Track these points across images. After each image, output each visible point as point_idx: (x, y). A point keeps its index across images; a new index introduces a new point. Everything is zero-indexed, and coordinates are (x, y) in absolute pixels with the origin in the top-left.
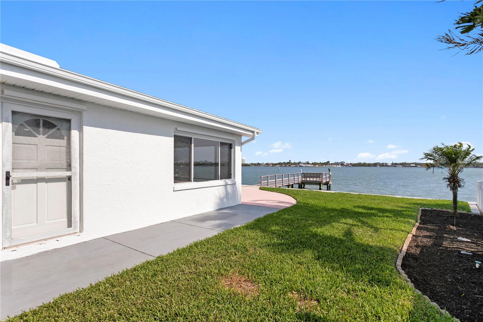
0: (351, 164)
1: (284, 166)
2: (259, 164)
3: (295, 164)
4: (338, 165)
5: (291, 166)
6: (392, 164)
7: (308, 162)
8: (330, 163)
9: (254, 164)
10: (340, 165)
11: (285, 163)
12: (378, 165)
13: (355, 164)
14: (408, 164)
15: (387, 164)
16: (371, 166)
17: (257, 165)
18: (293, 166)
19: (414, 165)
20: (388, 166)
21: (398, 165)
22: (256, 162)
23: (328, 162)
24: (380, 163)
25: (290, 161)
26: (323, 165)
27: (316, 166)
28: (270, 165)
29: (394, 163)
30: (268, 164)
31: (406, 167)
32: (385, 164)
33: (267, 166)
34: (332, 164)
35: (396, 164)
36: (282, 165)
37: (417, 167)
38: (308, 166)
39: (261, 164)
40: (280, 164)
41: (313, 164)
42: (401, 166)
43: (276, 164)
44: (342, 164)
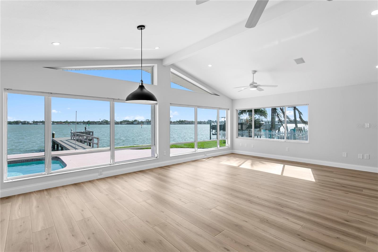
6: (34, 122)
12: (20, 123)
15: (29, 122)
16: (12, 124)
20: (30, 124)
21: (39, 123)
24: (20, 121)
29: (35, 121)
32: (27, 122)
35: (37, 122)
37: (54, 124)
42: (41, 124)
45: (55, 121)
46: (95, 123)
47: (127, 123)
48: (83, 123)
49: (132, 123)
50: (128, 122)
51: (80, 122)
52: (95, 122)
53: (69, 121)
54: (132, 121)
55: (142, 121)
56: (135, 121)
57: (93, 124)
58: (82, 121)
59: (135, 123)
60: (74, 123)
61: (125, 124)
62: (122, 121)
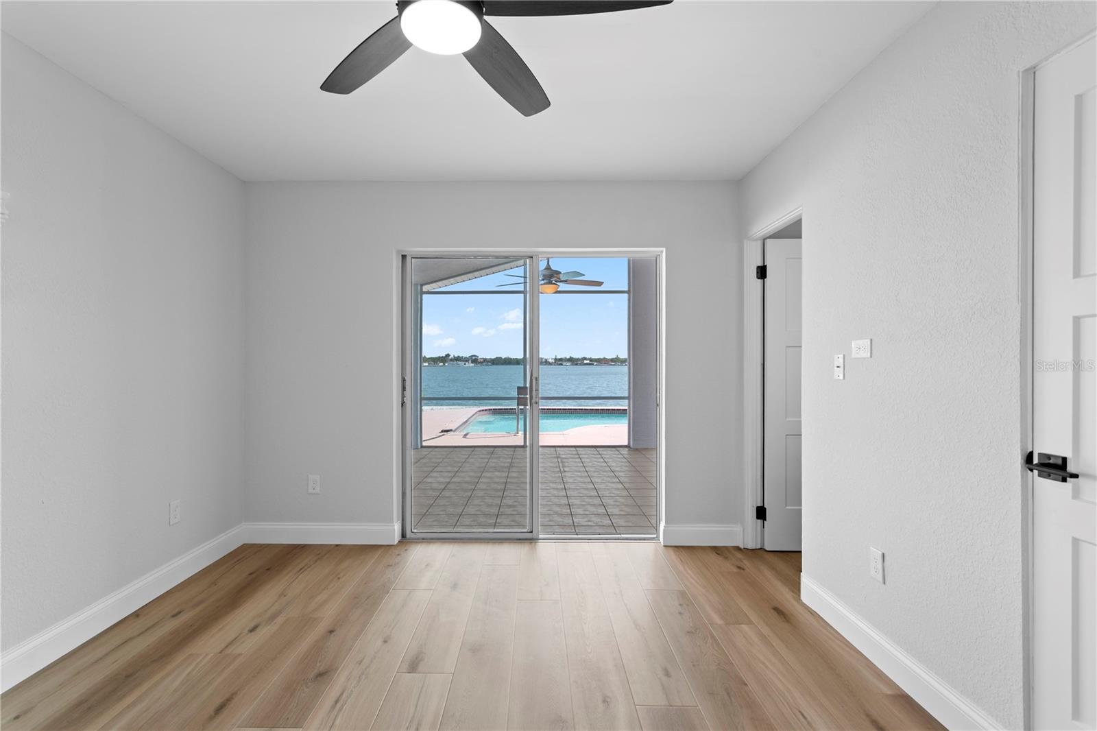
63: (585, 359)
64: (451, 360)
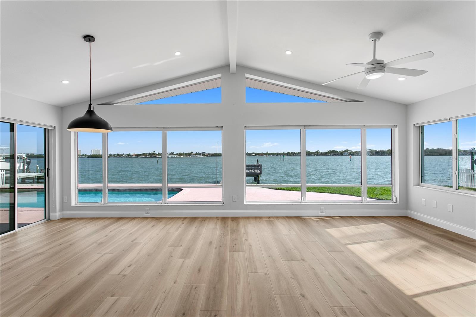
0: (209, 154)
1: (149, 156)
2: (118, 155)
3: (159, 154)
4: (200, 155)
5: (157, 157)
7: (173, 152)
8: (194, 153)
9: (113, 155)
10: (202, 155)
11: (149, 153)
13: (213, 154)
14: (250, 154)
17: (117, 156)
18: (159, 157)
19: (254, 155)
22: (116, 153)
23: (192, 152)
25: (154, 151)
26: (187, 156)
27: (181, 156)
28: (132, 156)
30: (130, 155)
31: (249, 156)
33: (129, 157)
34: (195, 154)
36: (147, 156)
37: (256, 156)
38: (174, 156)
39: (121, 155)
40: (144, 155)
41: (177, 154)
43: (139, 155)
44: (203, 154)
45: (257, 153)
46: (295, 155)
47: (335, 155)
48: (283, 155)
49: (341, 154)
50: (335, 153)
51: (280, 154)
52: (295, 153)
53: (270, 153)
54: (342, 151)
55: (356, 152)
56: (347, 151)
57: (293, 156)
58: (282, 152)
59: (346, 154)
60: (274, 155)
61: (331, 156)
62: (327, 151)
63: (253, 153)
64: (193, 154)
